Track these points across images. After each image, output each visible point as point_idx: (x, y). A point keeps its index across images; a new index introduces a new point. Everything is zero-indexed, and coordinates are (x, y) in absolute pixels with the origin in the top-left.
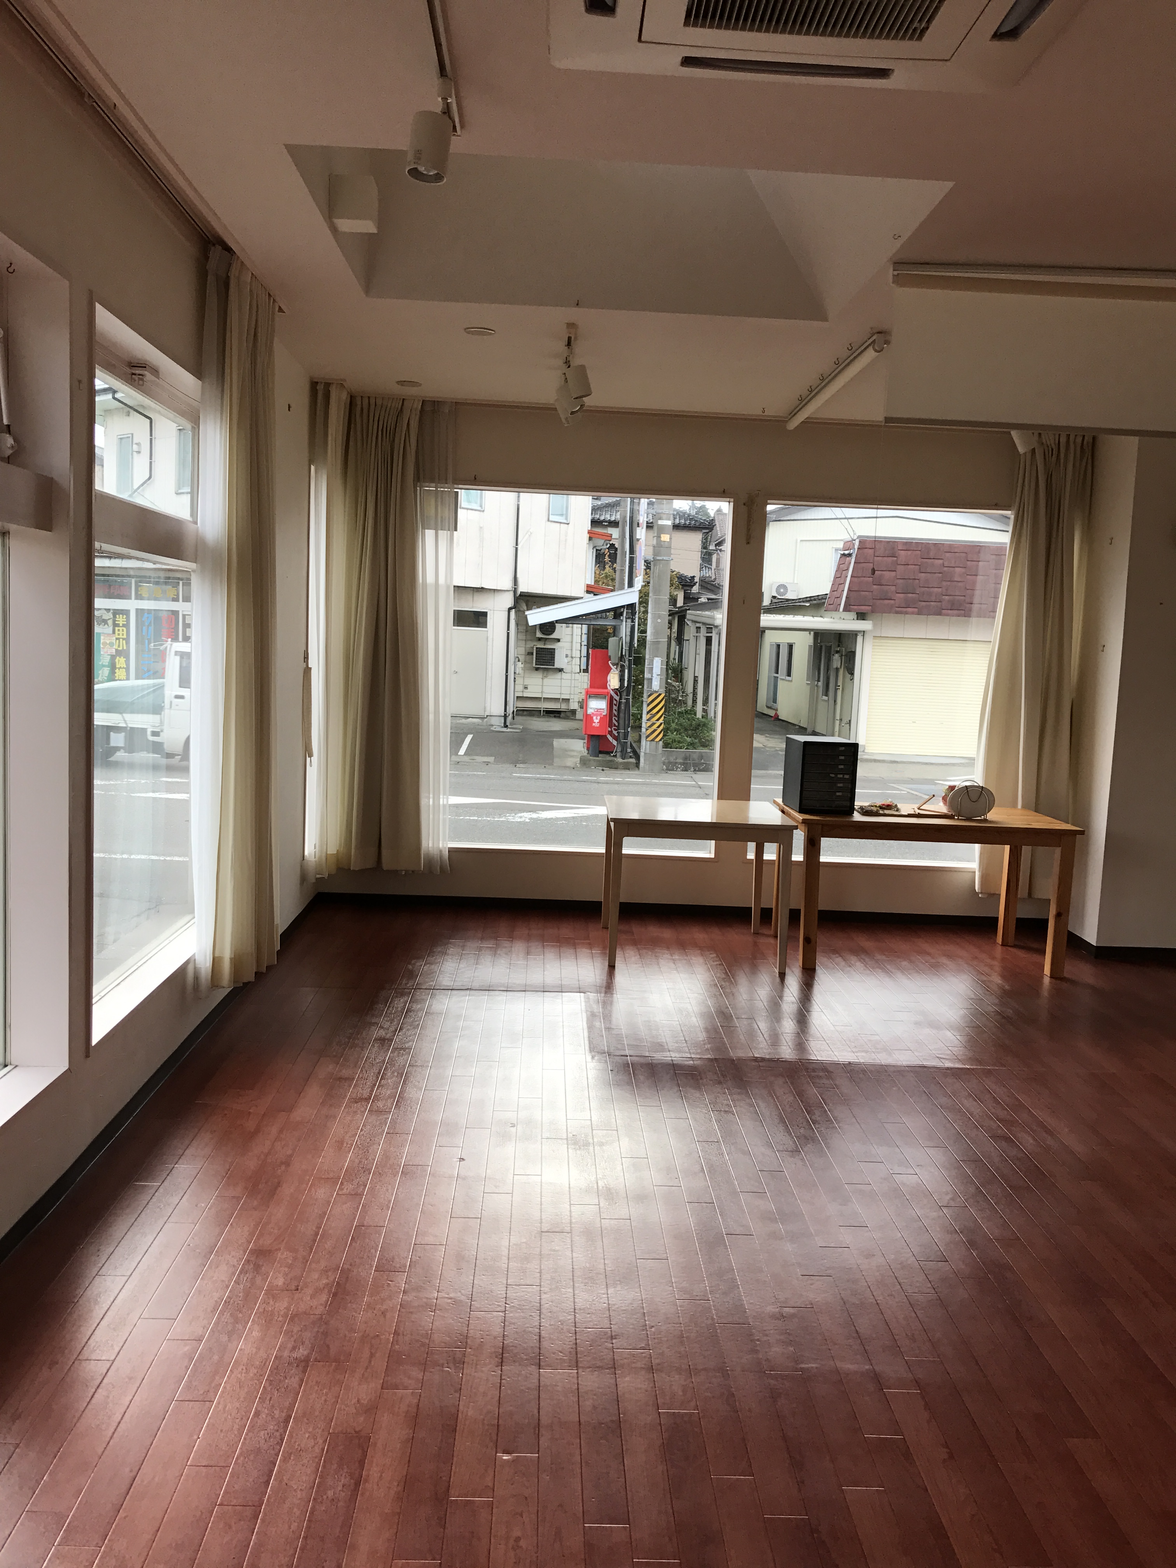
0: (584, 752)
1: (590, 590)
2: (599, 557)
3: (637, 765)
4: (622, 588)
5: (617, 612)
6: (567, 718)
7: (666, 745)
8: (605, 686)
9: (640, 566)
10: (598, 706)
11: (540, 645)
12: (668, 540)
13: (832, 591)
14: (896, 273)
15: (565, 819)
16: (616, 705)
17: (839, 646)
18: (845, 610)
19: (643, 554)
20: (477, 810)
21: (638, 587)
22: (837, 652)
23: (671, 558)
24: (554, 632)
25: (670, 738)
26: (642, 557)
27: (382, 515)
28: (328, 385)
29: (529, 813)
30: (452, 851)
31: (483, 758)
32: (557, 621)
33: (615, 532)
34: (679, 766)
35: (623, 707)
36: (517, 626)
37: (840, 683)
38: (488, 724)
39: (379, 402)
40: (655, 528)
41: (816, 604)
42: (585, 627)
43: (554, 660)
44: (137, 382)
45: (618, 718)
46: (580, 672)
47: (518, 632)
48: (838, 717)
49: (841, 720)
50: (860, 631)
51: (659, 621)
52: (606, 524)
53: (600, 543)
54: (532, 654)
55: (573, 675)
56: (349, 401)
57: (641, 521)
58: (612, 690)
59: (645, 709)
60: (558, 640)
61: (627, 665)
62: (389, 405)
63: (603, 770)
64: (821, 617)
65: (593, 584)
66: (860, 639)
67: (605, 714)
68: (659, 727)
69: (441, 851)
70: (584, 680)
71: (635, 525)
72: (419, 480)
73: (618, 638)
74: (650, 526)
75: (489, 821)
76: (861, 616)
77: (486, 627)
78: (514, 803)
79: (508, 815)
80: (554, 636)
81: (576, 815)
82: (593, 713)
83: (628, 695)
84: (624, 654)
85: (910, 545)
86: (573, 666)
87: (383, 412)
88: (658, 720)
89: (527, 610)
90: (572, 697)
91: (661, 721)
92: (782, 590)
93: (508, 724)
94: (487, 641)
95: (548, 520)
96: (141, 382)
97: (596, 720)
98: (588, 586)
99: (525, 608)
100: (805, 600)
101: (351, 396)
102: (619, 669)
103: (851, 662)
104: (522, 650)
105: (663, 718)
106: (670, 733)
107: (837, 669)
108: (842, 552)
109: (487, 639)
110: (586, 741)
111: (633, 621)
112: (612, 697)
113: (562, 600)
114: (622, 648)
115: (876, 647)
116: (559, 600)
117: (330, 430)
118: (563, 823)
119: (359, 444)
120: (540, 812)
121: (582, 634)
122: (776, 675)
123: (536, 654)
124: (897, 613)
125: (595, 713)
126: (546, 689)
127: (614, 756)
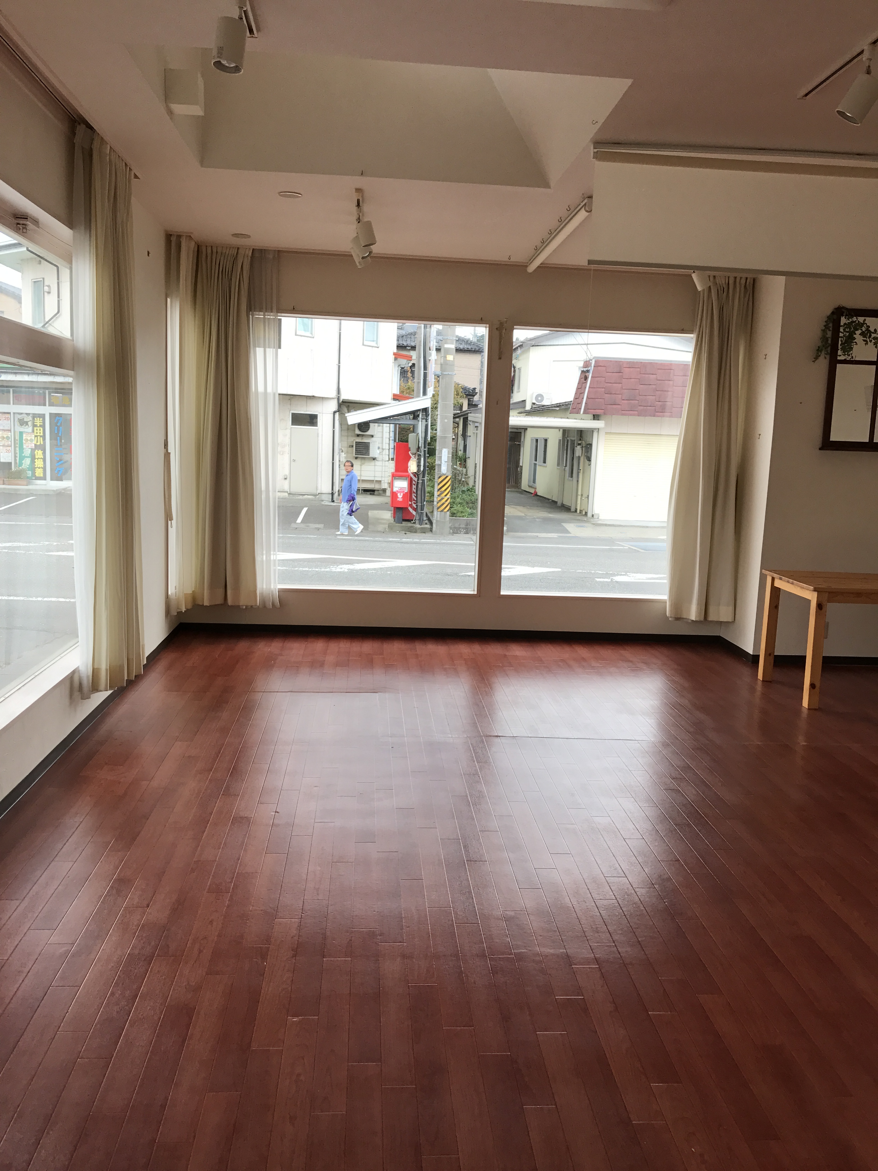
0: (392, 520)
1: (396, 398)
2: (403, 373)
3: (431, 530)
4: (418, 396)
5: (414, 414)
6: (379, 495)
7: (453, 515)
8: (406, 470)
9: (431, 379)
10: (401, 485)
11: (359, 440)
12: (452, 360)
13: (575, 398)
14: (596, 150)
15: (375, 569)
16: (415, 485)
17: (580, 440)
18: (584, 413)
19: (433, 370)
20: (309, 563)
21: (430, 395)
22: (579, 444)
23: (454, 373)
24: (368, 430)
25: (455, 510)
26: (433, 372)
27: (223, 337)
28: (179, 237)
29: (348, 565)
30: (282, 591)
31: (315, 525)
32: (370, 421)
33: (414, 354)
34: (462, 530)
35: (420, 486)
36: (341, 426)
37: (581, 468)
38: (320, 499)
39: (219, 250)
40: (442, 350)
41: (562, 409)
42: (392, 426)
43: (369, 451)
44: (21, 230)
45: (417, 494)
46: (389, 460)
47: (341, 430)
48: (580, 493)
49: (582, 495)
50: (595, 429)
51: (446, 421)
52: (409, 348)
53: (403, 362)
54: (353, 446)
55: (384, 462)
56: (196, 250)
57: (431, 345)
58: (412, 473)
59: (436, 488)
60: (372, 436)
61: (423, 454)
62: (227, 253)
63: (405, 534)
64: (568, 418)
65: (398, 393)
66: (595, 434)
67: (406, 491)
68: (446, 501)
69: (272, 592)
70: (391, 466)
71: (427, 349)
72: (251, 310)
73: (415, 434)
74: (438, 350)
75: (317, 571)
76: (596, 417)
77: (317, 426)
78: (336, 558)
79: (331, 566)
80: (369, 433)
81: (383, 567)
82: (397, 491)
83: (424, 477)
84: (420, 446)
85: (633, 365)
86: (384, 456)
87: (222, 258)
88: (446, 496)
89: (348, 412)
90: (383, 479)
91: (448, 496)
92: (539, 398)
93: (335, 499)
94: (318, 437)
95: (363, 345)
96: (25, 230)
97: (400, 496)
98: (394, 395)
99: (347, 411)
100: (555, 405)
101: (198, 246)
102: (417, 457)
103: (589, 452)
104: (345, 444)
105: (449, 494)
106: (455, 506)
107: (579, 457)
108: (582, 369)
109: (318, 434)
110: (392, 512)
111: (426, 421)
112: (411, 479)
113: (375, 405)
114: (419, 442)
115: (607, 441)
116: (371, 405)
117: (181, 272)
118: (373, 573)
119: (205, 281)
120: (356, 564)
121: (390, 431)
122: (535, 462)
123: (356, 446)
124: (623, 415)
125: (399, 491)
126: (363, 473)
127: (413, 523)
